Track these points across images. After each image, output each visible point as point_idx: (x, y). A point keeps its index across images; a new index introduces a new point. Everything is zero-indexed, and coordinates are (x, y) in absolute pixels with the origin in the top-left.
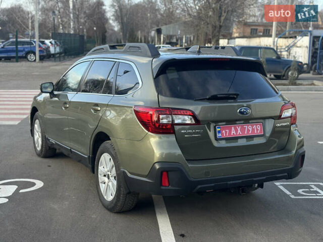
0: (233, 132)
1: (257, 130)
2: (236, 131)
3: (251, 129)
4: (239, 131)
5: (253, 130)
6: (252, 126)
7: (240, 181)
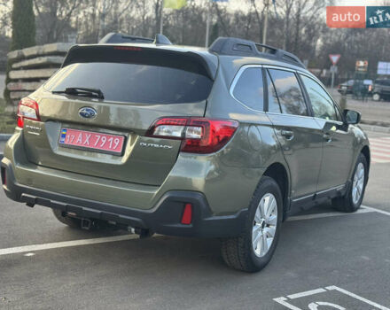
0: (79, 139)
1: (114, 145)
2: (84, 139)
3: (104, 142)
4: (87, 140)
5: (107, 143)
6: (108, 138)
7: (65, 204)
